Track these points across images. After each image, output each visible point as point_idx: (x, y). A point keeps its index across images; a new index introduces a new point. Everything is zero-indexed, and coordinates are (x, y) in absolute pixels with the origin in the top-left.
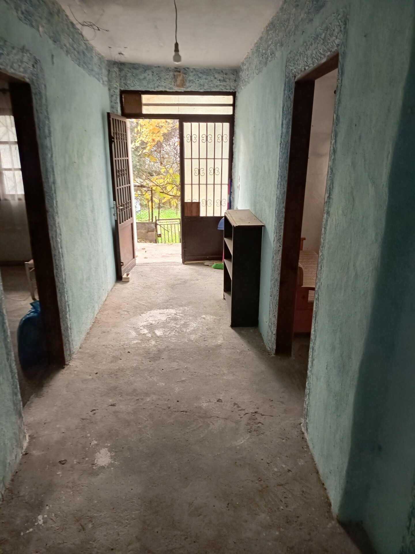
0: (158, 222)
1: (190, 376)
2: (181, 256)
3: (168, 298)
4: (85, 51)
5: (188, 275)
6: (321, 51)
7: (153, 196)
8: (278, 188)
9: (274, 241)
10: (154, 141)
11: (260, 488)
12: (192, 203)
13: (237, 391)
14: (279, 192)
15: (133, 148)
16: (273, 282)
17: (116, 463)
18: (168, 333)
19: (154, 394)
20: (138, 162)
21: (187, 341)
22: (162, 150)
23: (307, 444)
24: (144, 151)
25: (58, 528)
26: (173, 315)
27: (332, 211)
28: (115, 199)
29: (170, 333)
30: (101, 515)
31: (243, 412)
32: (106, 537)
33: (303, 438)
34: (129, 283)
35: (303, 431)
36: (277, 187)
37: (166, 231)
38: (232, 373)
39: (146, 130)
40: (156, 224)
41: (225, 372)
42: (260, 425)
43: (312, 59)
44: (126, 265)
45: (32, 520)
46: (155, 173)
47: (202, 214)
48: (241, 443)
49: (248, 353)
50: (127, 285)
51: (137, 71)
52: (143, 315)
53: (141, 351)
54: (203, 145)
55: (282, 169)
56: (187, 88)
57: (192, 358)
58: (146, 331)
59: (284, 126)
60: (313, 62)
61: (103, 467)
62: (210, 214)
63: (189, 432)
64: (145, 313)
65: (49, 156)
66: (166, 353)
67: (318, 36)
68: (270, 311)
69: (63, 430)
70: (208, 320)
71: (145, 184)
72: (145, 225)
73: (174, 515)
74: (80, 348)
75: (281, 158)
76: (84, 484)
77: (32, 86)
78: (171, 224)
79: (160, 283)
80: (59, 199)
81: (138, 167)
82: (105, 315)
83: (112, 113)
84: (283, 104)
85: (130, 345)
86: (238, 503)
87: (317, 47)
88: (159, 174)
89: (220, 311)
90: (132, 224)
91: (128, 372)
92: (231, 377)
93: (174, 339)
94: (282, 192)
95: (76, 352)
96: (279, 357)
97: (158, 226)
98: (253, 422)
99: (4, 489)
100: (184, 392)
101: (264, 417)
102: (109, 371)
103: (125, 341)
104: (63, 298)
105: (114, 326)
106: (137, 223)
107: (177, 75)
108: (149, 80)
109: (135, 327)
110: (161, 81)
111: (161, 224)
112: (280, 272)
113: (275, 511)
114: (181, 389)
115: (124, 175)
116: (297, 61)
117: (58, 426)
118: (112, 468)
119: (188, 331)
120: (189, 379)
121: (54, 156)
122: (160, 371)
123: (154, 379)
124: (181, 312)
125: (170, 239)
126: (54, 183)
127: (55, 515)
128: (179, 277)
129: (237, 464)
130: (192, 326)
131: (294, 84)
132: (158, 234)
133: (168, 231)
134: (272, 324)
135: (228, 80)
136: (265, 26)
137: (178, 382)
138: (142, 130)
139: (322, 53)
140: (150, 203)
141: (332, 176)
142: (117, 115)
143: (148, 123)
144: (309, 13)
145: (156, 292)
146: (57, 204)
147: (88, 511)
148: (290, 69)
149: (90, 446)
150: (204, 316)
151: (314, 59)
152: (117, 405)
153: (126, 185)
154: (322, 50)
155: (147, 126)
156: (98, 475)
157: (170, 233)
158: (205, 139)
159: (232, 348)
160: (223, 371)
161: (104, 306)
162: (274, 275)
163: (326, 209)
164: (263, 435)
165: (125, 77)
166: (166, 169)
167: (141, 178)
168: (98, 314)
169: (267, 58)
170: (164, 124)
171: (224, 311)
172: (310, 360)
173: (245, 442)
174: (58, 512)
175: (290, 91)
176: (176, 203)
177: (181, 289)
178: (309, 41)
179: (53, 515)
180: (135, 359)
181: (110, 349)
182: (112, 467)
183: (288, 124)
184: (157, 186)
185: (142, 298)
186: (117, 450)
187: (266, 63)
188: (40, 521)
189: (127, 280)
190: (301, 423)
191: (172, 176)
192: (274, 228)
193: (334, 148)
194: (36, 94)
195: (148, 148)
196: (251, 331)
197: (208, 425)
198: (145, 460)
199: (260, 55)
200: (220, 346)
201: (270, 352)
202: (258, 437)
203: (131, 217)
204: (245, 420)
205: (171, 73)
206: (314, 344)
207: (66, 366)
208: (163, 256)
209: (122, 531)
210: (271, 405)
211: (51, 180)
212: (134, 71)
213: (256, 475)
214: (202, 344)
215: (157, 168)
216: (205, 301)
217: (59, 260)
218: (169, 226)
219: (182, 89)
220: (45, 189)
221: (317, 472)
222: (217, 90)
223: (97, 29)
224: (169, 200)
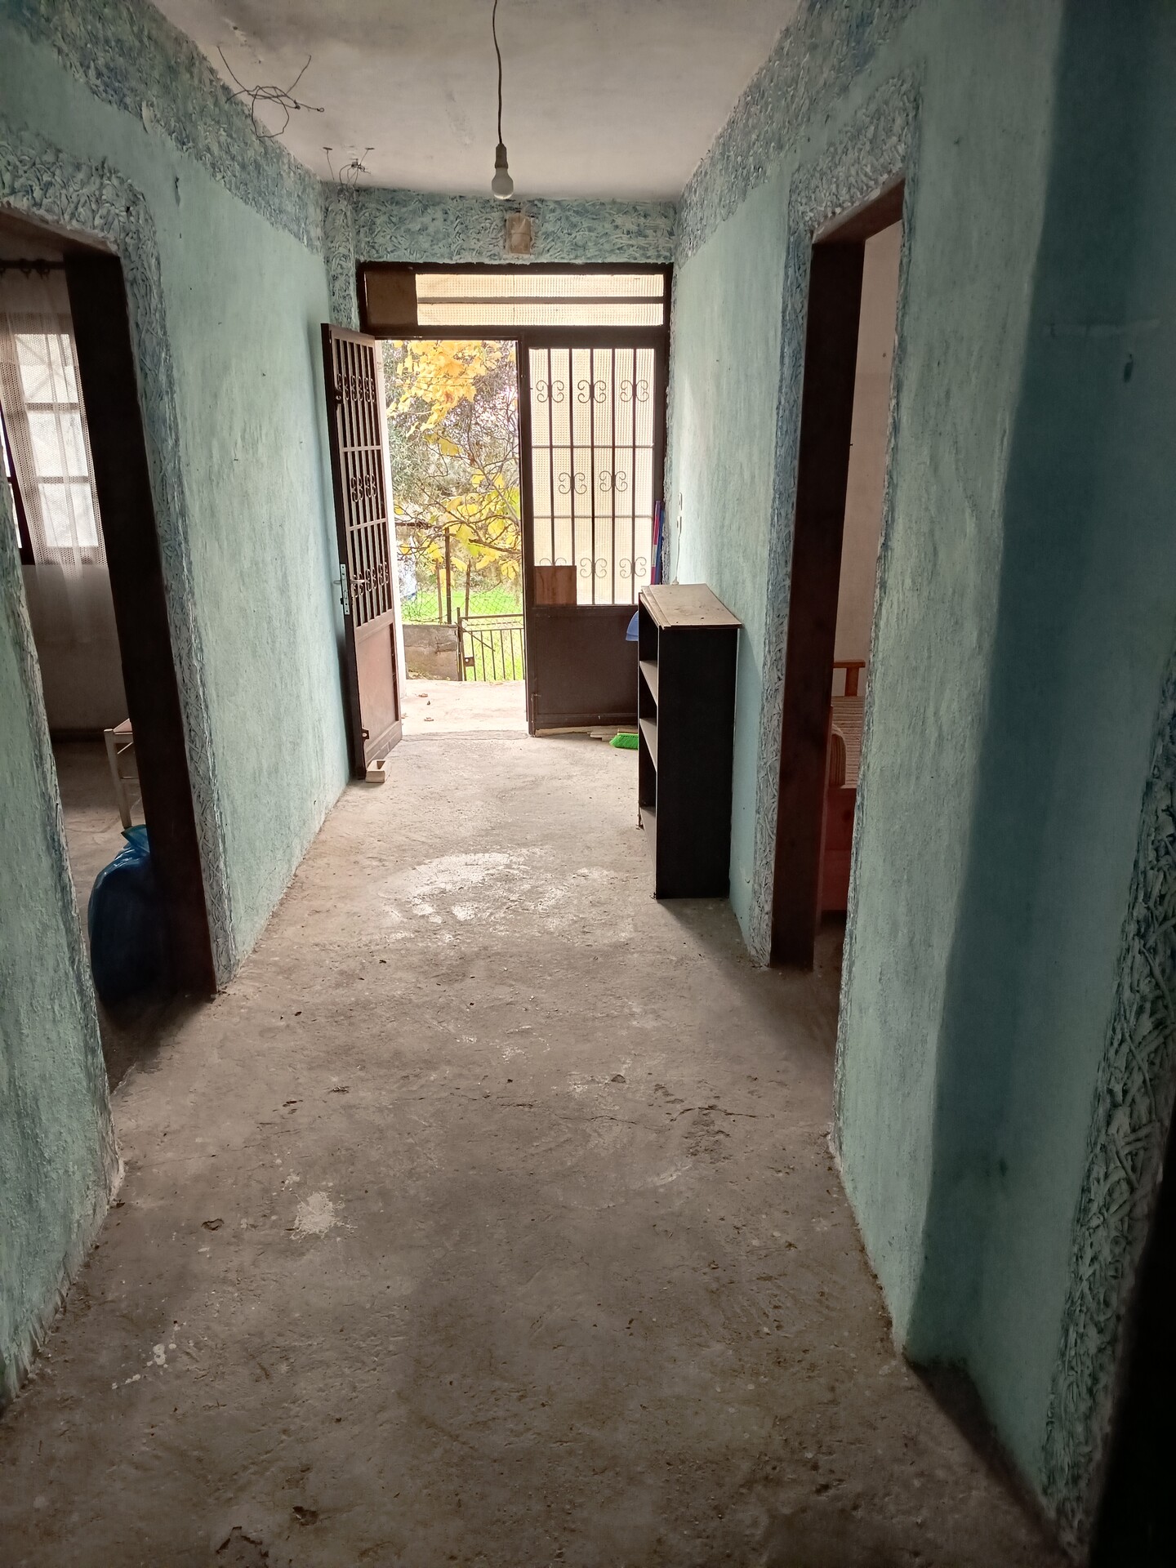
0: (464, 624)
1: (543, 1021)
2: (524, 715)
3: (488, 825)
4: (263, 162)
5: (545, 764)
6: (868, 169)
7: (452, 551)
8: (772, 524)
9: (765, 664)
10: (450, 399)
11: (714, 1286)
12: (555, 569)
13: (664, 1055)
14: (775, 535)
15: (393, 418)
16: (763, 774)
17: (348, 1226)
18: (488, 914)
19: (449, 1063)
20: (409, 457)
21: (538, 934)
22: (473, 422)
23: (840, 1183)
24: (424, 427)
25: (203, 1373)
26: (500, 868)
27: (890, 582)
28: (343, 559)
29: (491, 914)
30: (311, 1345)
31: (679, 1107)
32: (324, 1394)
33: (830, 1169)
34: (383, 787)
35: (832, 1152)
36: (770, 523)
37: (485, 648)
38: (654, 1011)
39: (427, 367)
40: (460, 632)
41: (637, 1010)
42: (721, 1136)
43: (849, 188)
44: (375, 739)
45: (139, 1355)
46: (457, 488)
47: (583, 599)
48: (670, 1179)
49: (700, 962)
50: (378, 792)
51: (404, 210)
52: (421, 868)
53: (415, 960)
54: (582, 410)
55: (781, 475)
56: (541, 254)
57: (550, 975)
58: (427, 909)
59: (787, 360)
60: (852, 197)
61: (315, 1237)
62: (604, 599)
63: (537, 1154)
64: (425, 864)
65: (171, 442)
66: (482, 963)
67: (859, 132)
68: (756, 852)
69: (212, 1150)
70: (594, 880)
71: (427, 518)
72: (430, 633)
73: (492, 1344)
74: (255, 951)
75: (780, 444)
76: (269, 1275)
77: (123, 261)
78: (501, 630)
79: (468, 787)
80: (195, 557)
81: (408, 471)
82: (320, 868)
83: (334, 326)
84: (784, 303)
85: (386, 943)
86: (654, 1320)
87: (859, 159)
88: (466, 489)
89: (628, 859)
90: (391, 627)
91: (378, 1011)
92: (650, 1024)
93: (502, 928)
94: (783, 535)
95: (244, 962)
96: (780, 974)
97: (466, 637)
98: (703, 1130)
99: (67, 1284)
100: (527, 1059)
101: (732, 1118)
102: (330, 1007)
103: (372, 934)
104: (209, 817)
105: (343, 897)
106: (404, 626)
107: (512, 220)
108: (437, 232)
109: (400, 899)
110: (468, 237)
111: (473, 628)
112: (780, 748)
113: (749, 1338)
114: (519, 1051)
115: (369, 491)
116: (814, 192)
117: (199, 1140)
118: (338, 1239)
119: (540, 907)
120: (541, 1026)
121: (181, 442)
122: (463, 1007)
123: (450, 1027)
124: (522, 859)
125: (499, 672)
126: (183, 513)
127: (197, 1345)
128: (520, 770)
129: (656, 1228)
130: (553, 896)
131: (809, 252)
132: (465, 659)
133: (492, 648)
134: (760, 885)
135: (649, 232)
136: (741, 92)
137: (512, 1035)
138: (416, 369)
139: (871, 174)
140: (443, 573)
141: (891, 491)
142: (349, 331)
143: (435, 348)
144: (839, 71)
145: (456, 809)
146: (190, 571)
147: (279, 1335)
148: (798, 211)
149: (282, 1187)
150: (585, 871)
151: (852, 191)
152: (352, 1090)
153: (375, 522)
154: (869, 166)
155: (429, 357)
156: (303, 1254)
157: (498, 656)
158: (587, 392)
159: (658, 950)
160: (630, 1009)
161: (315, 847)
162: (765, 756)
163: (879, 574)
164: (727, 1161)
165: (371, 226)
166: (484, 474)
167: (416, 502)
168: (300, 866)
169: (747, 179)
170: (477, 350)
171: (638, 859)
172: (845, 964)
173: (679, 1176)
174: (204, 1337)
175: (799, 269)
176: (514, 570)
177: (524, 801)
178: (841, 143)
179: (192, 1345)
180: (400, 980)
181: (332, 955)
182: (339, 1236)
183: (795, 357)
184: (462, 522)
185: (418, 825)
186: (350, 1197)
187: (744, 193)
188: (159, 1356)
189: (379, 779)
190: (829, 1133)
191: (502, 494)
192: (763, 631)
193: (894, 419)
194: (134, 282)
195: (433, 418)
196: (711, 908)
197: (587, 1138)
198: (423, 1221)
199: (731, 166)
200: (624, 946)
201: (756, 959)
202: (713, 1165)
203: (390, 607)
204: (683, 1124)
205: (496, 215)
206: (855, 922)
207: (217, 995)
208: (476, 716)
209: (363, 1381)
210: (752, 1089)
211: (176, 506)
212: (395, 209)
213: (704, 1254)
214: (578, 942)
215: (462, 474)
216: (587, 833)
217: (197, 717)
218: (496, 635)
219: (526, 256)
220: (160, 531)
221: (860, 1248)
222: (622, 259)
223: (294, 105)
224: (495, 562)
